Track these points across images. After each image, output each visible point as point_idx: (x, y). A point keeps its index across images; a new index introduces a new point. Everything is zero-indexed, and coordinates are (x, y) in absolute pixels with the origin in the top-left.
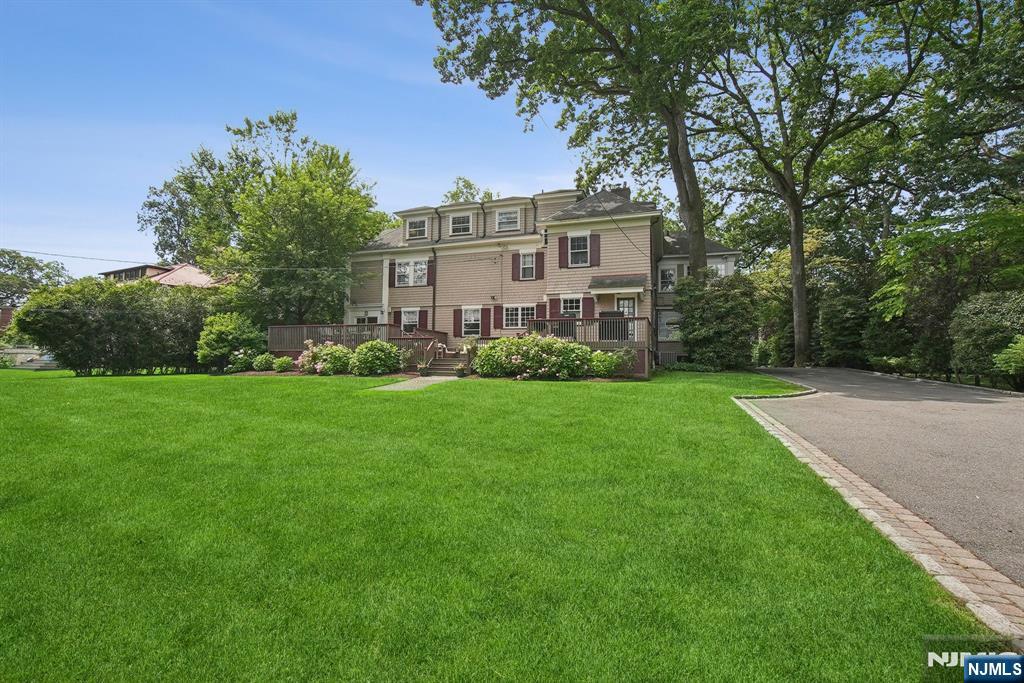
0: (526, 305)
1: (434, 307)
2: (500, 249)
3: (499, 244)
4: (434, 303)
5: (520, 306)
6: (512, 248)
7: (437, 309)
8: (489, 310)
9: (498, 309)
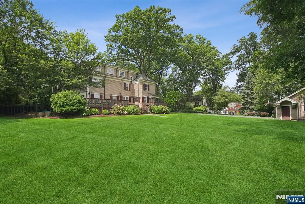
0: (127, 96)
1: (105, 94)
2: (121, 81)
3: (121, 80)
4: (105, 93)
5: (126, 96)
6: (124, 82)
7: (105, 95)
8: (119, 97)
9: (121, 97)
